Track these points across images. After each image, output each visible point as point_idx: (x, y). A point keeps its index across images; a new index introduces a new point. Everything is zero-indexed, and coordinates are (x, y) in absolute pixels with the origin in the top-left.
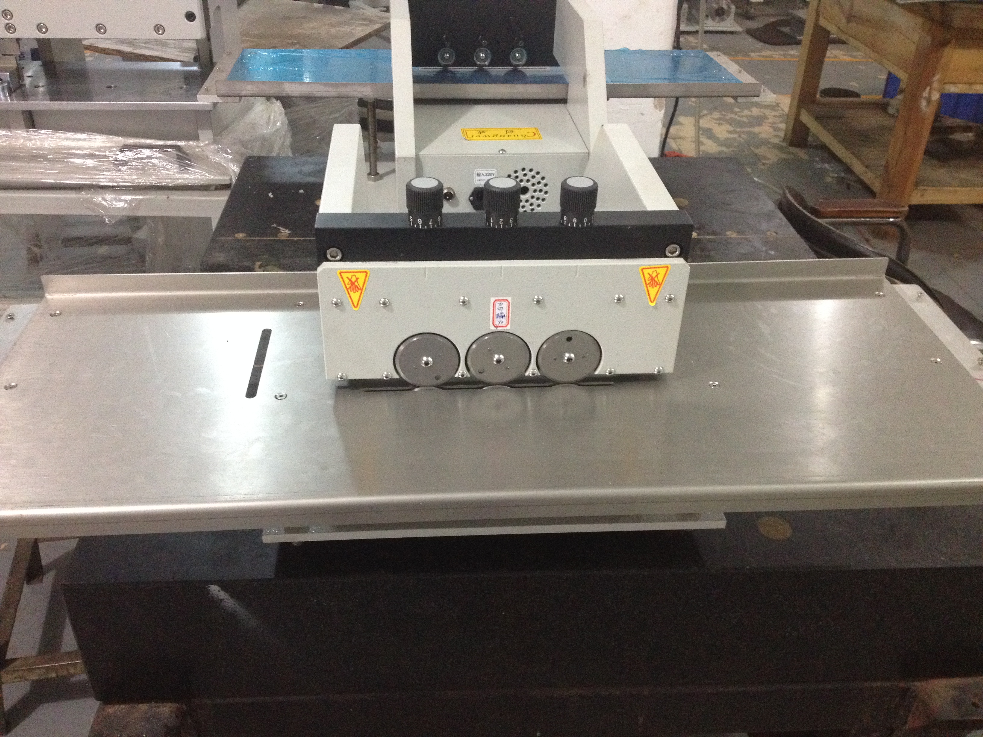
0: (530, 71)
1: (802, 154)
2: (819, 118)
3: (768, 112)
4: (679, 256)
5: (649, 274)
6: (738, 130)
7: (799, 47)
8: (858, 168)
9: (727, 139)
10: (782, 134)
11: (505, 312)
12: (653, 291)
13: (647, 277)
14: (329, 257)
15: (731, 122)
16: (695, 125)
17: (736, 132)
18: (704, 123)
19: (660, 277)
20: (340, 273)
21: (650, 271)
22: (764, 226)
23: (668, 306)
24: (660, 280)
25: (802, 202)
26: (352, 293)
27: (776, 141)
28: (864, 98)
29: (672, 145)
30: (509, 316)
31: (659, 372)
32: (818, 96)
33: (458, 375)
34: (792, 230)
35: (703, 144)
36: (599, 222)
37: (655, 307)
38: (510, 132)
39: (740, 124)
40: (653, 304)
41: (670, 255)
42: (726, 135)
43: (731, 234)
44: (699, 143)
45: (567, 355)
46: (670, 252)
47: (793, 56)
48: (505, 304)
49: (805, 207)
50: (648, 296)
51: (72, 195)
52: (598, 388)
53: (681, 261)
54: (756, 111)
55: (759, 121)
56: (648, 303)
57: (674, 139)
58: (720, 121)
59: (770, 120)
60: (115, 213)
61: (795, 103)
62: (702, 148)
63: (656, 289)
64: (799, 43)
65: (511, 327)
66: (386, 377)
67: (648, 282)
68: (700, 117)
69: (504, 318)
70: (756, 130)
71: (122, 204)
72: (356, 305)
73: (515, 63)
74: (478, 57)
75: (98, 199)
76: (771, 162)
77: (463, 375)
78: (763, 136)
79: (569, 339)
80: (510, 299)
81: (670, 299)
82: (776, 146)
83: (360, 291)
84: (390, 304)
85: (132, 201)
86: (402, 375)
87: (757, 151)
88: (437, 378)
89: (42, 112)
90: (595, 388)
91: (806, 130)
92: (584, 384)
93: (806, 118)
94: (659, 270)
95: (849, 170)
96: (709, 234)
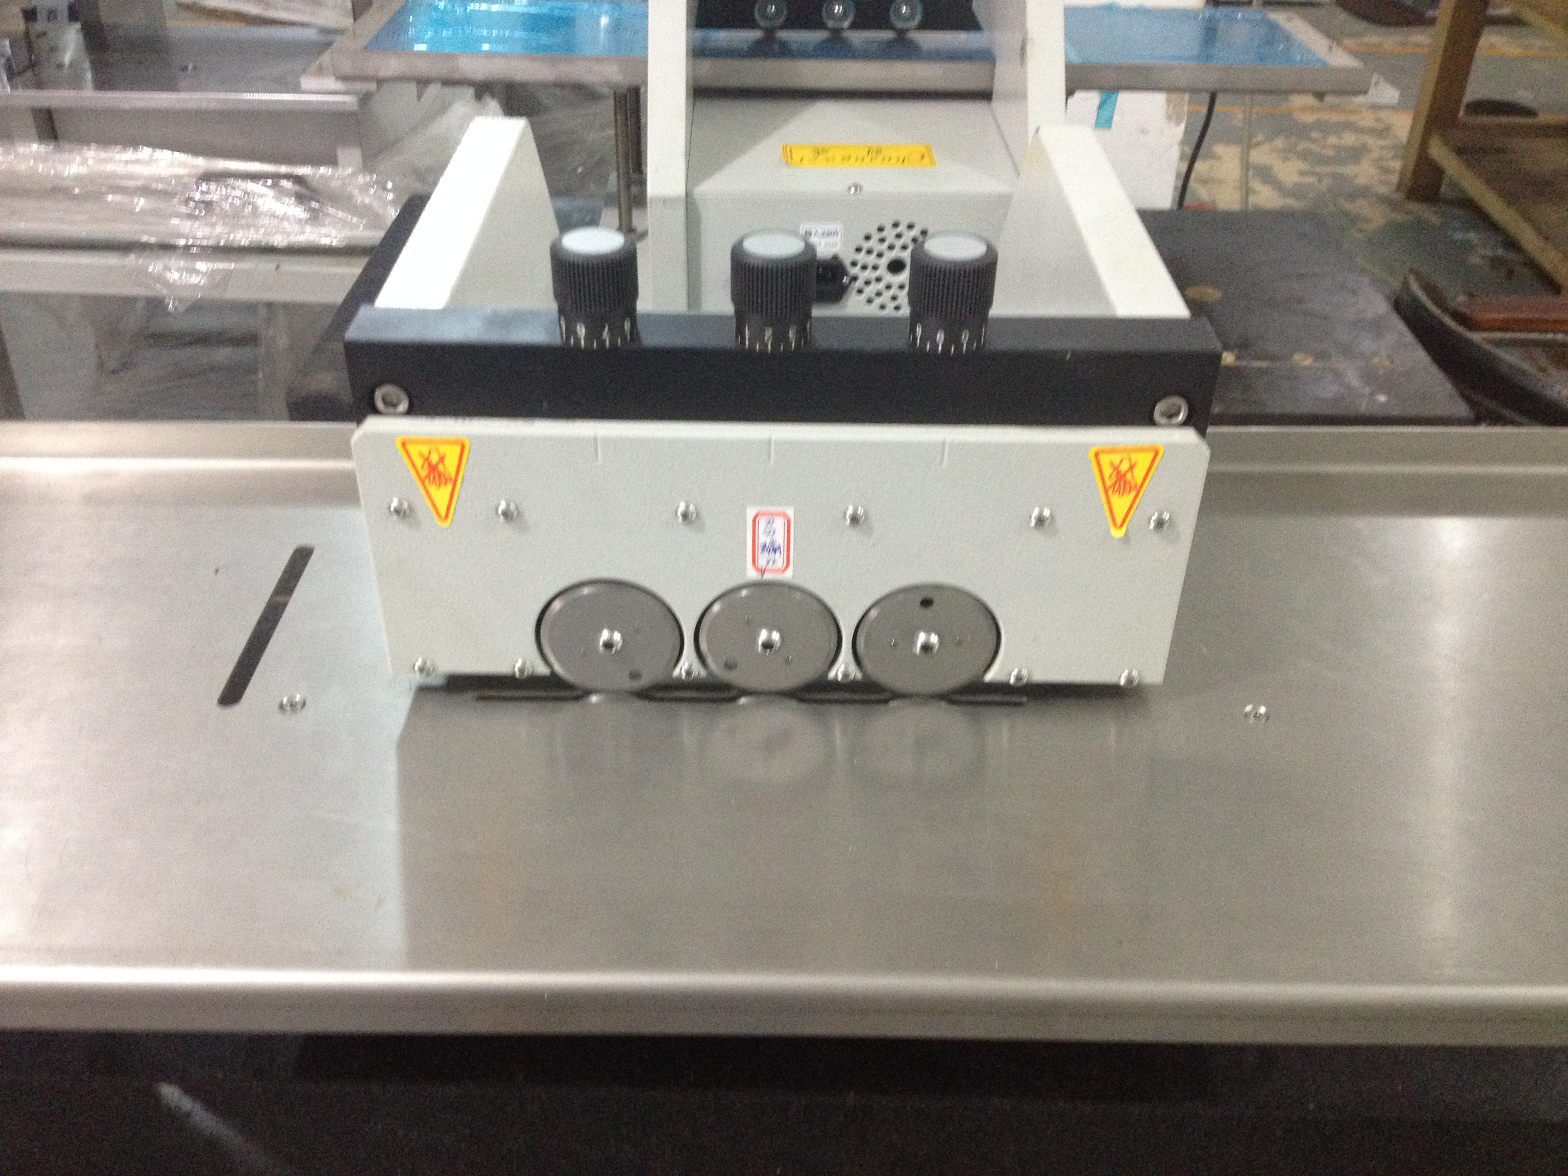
0: (930, 39)
1: (1429, 214)
2: (1460, 151)
3: (1370, 141)
4: (1185, 423)
5: (1112, 464)
6: (1318, 169)
7: (1431, 30)
8: (1529, 239)
9: (1296, 185)
10: (1395, 179)
11: (780, 539)
12: (1121, 503)
13: (1108, 471)
14: (380, 405)
15: (1304, 156)
16: (1242, 159)
17: (1313, 174)
18: (1258, 156)
19: (1139, 474)
20: (404, 444)
21: (1116, 458)
22: (1367, 344)
23: (1154, 538)
24: (1139, 479)
25: (1440, 302)
26: (432, 489)
27: (1383, 190)
28: (1544, 118)
29: (1200, 192)
30: (788, 548)
31: (1130, 680)
32: (1461, 113)
33: (681, 670)
34: (1421, 355)
35: (1255, 192)
36: (999, 343)
37: (1126, 539)
38: (874, 152)
39: (1324, 161)
40: (1118, 534)
41: (1163, 421)
42: (1296, 179)
43: (1303, 360)
44: (1247, 191)
45: (922, 638)
46: (1163, 414)
47: (1418, 45)
48: (779, 524)
49: (1445, 308)
50: (1108, 513)
51: (112, 260)
52: (995, 710)
53: (1189, 436)
54: (1349, 139)
55: (1356, 154)
56: (1109, 531)
57: (1205, 182)
58: (1287, 154)
59: (1375, 155)
60: (184, 294)
61: (1421, 124)
62: (1252, 199)
63: (1128, 499)
64: (1432, 22)
65: (794, 571)
66: (522, 670)
67: (1109, 483)
68: (1249, 147)
69: (778, 554)
70: (1349, 170)
71: (194, 280)
72: (443, 512)
73: (899, 25)
74: (831, 15)
75: (155, 266)
76: (1374, 225)
77: (689, 673)
78: (1361, 181)
79: (927, 603)
80: (790, 512)
81: (1160, 524)
82: (1383, 200)
83: (449, 487)
84: (520, 514)
85: (213, 272)
86: (558, 668)
87: (1349, 207)
88: (634, 676)
89: (70, 112)
90: (983, 709)
91: (1438, 172)
92: (964, 698)
93: (1439, 152)
94: (1135, 457)
95: (1512, 244)
96: (1257, 358)
